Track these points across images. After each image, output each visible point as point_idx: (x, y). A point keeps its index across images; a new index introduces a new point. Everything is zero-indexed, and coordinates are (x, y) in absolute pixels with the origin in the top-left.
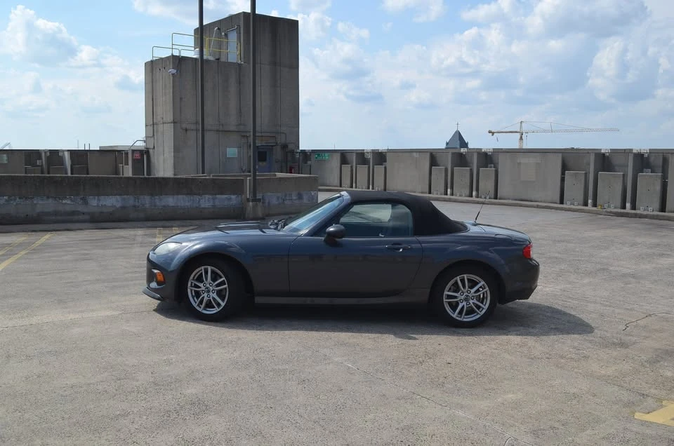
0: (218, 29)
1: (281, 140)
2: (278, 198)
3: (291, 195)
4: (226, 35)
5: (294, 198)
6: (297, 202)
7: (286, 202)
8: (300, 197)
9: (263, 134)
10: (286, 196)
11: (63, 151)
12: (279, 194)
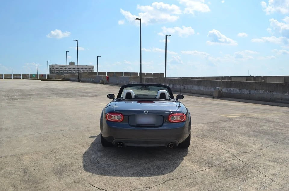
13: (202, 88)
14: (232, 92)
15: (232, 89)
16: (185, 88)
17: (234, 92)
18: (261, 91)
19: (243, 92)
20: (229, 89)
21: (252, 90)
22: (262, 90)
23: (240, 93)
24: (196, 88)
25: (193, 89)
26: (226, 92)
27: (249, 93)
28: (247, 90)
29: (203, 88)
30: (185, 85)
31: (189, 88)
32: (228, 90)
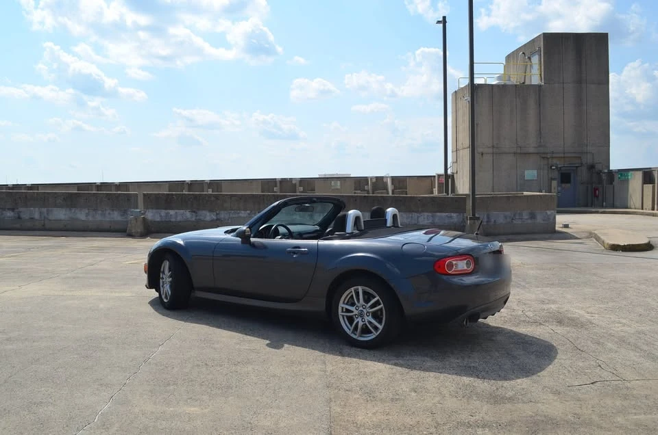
0: (523, 53)
1: (588, 160)
2: (506, 217)
3: (521, 214)
4: (529, 58)
5: (526, 217)
6: (529, 221)
7: (515, 222)
8: (533, 216)
9: (566, 155)
10: (515, 215)
11: (387, 177)
12: (508, 213)
13: (82, 215)
14: (173, 220)
15: (172, 212)
16: (19, 218)
17: (179, 218)
18: (243, 212)
19: (202, 218)
20: (163, 212)
21: (222, 212)
22: (245, 210)
23: (194, 219)
24: (60, 214)
25: (51, 217)
26: (158, 219)
27: (215, 218)
28: (211, 211)
29: (87, 215)
30: (21, 209)
31: (37, 216)
32: (161, 216)
